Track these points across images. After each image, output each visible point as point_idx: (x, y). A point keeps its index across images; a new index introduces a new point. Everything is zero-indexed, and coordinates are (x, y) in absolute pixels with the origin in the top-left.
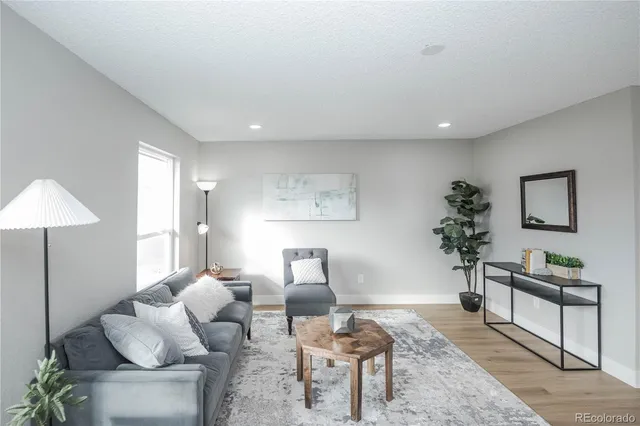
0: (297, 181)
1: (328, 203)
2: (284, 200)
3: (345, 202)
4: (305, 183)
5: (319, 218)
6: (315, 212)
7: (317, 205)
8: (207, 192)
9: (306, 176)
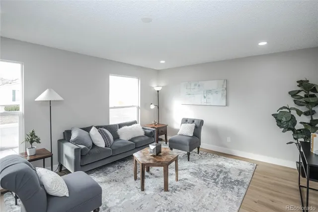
0: (195, 85)
1: (210, 96)
2: (190, 94)
3: (220, 95)
4: (199, 86)
5: (205, 104)
6: (204, 101)
7: (205, 97)
8: (158, 91)
9: (200, 82)
